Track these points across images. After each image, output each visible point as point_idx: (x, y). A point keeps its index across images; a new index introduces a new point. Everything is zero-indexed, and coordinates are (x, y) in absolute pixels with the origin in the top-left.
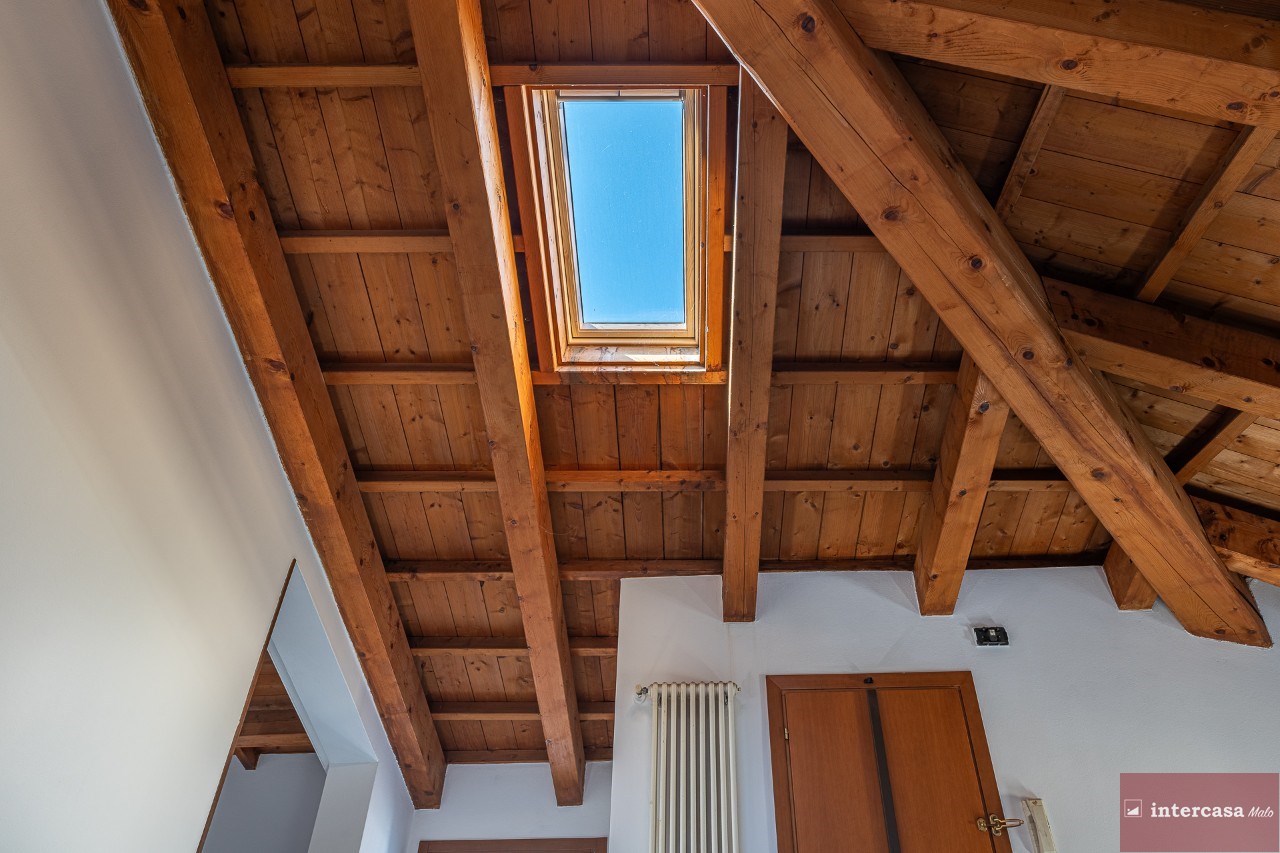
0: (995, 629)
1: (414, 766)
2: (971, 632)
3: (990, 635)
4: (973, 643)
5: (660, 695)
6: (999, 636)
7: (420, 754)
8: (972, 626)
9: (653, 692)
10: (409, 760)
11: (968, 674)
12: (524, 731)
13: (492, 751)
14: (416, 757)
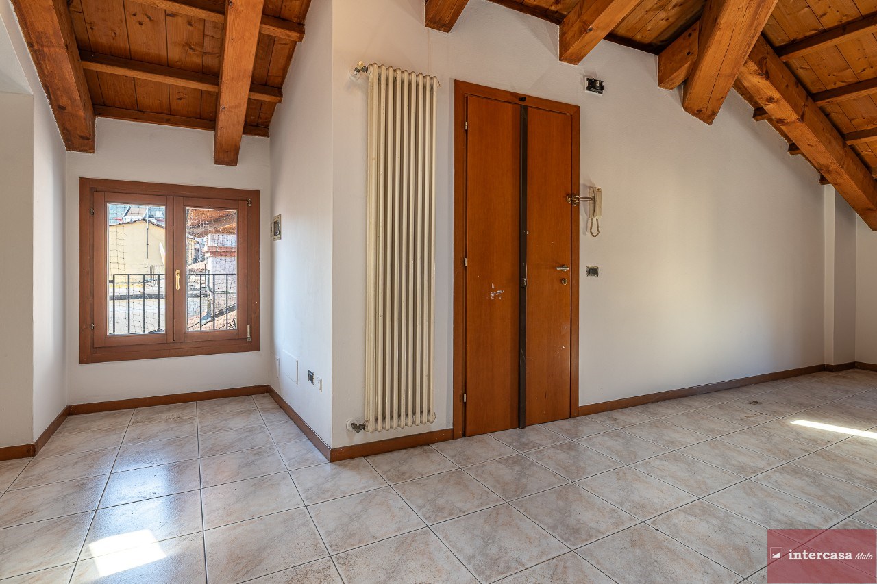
0: (600, 81)
1: (69, 109)
2: (584, 81)
3: (594, 85)
4: (584, 89)
5: (379, 76)
6: (600, 88)
7: (78, 97)
8: (586, 76)
9: (373, 72)
10: (64, 101)
11: (578, 108)
12: (180, 99)
13: (144, 112)
14: (73, 101)
